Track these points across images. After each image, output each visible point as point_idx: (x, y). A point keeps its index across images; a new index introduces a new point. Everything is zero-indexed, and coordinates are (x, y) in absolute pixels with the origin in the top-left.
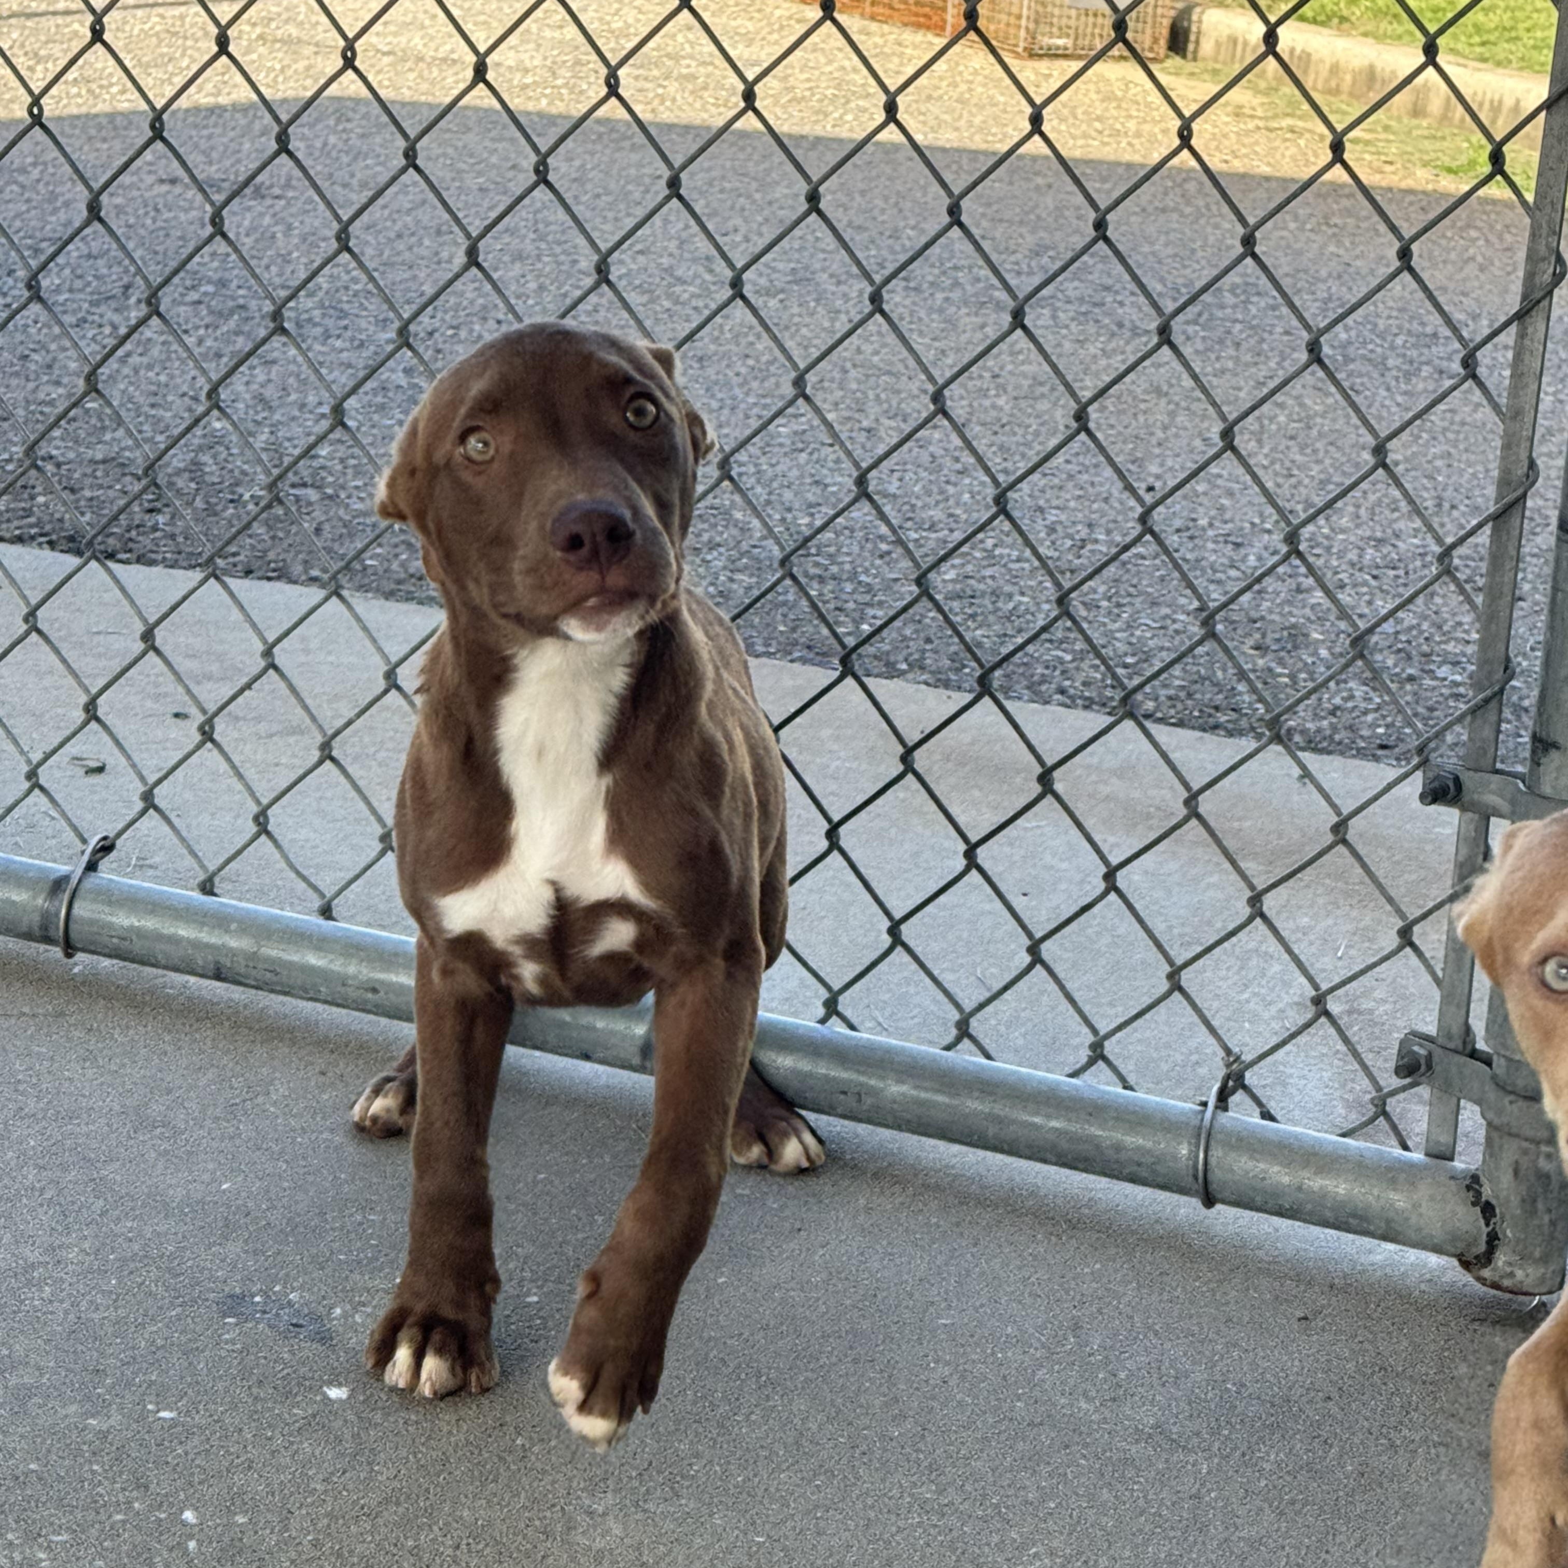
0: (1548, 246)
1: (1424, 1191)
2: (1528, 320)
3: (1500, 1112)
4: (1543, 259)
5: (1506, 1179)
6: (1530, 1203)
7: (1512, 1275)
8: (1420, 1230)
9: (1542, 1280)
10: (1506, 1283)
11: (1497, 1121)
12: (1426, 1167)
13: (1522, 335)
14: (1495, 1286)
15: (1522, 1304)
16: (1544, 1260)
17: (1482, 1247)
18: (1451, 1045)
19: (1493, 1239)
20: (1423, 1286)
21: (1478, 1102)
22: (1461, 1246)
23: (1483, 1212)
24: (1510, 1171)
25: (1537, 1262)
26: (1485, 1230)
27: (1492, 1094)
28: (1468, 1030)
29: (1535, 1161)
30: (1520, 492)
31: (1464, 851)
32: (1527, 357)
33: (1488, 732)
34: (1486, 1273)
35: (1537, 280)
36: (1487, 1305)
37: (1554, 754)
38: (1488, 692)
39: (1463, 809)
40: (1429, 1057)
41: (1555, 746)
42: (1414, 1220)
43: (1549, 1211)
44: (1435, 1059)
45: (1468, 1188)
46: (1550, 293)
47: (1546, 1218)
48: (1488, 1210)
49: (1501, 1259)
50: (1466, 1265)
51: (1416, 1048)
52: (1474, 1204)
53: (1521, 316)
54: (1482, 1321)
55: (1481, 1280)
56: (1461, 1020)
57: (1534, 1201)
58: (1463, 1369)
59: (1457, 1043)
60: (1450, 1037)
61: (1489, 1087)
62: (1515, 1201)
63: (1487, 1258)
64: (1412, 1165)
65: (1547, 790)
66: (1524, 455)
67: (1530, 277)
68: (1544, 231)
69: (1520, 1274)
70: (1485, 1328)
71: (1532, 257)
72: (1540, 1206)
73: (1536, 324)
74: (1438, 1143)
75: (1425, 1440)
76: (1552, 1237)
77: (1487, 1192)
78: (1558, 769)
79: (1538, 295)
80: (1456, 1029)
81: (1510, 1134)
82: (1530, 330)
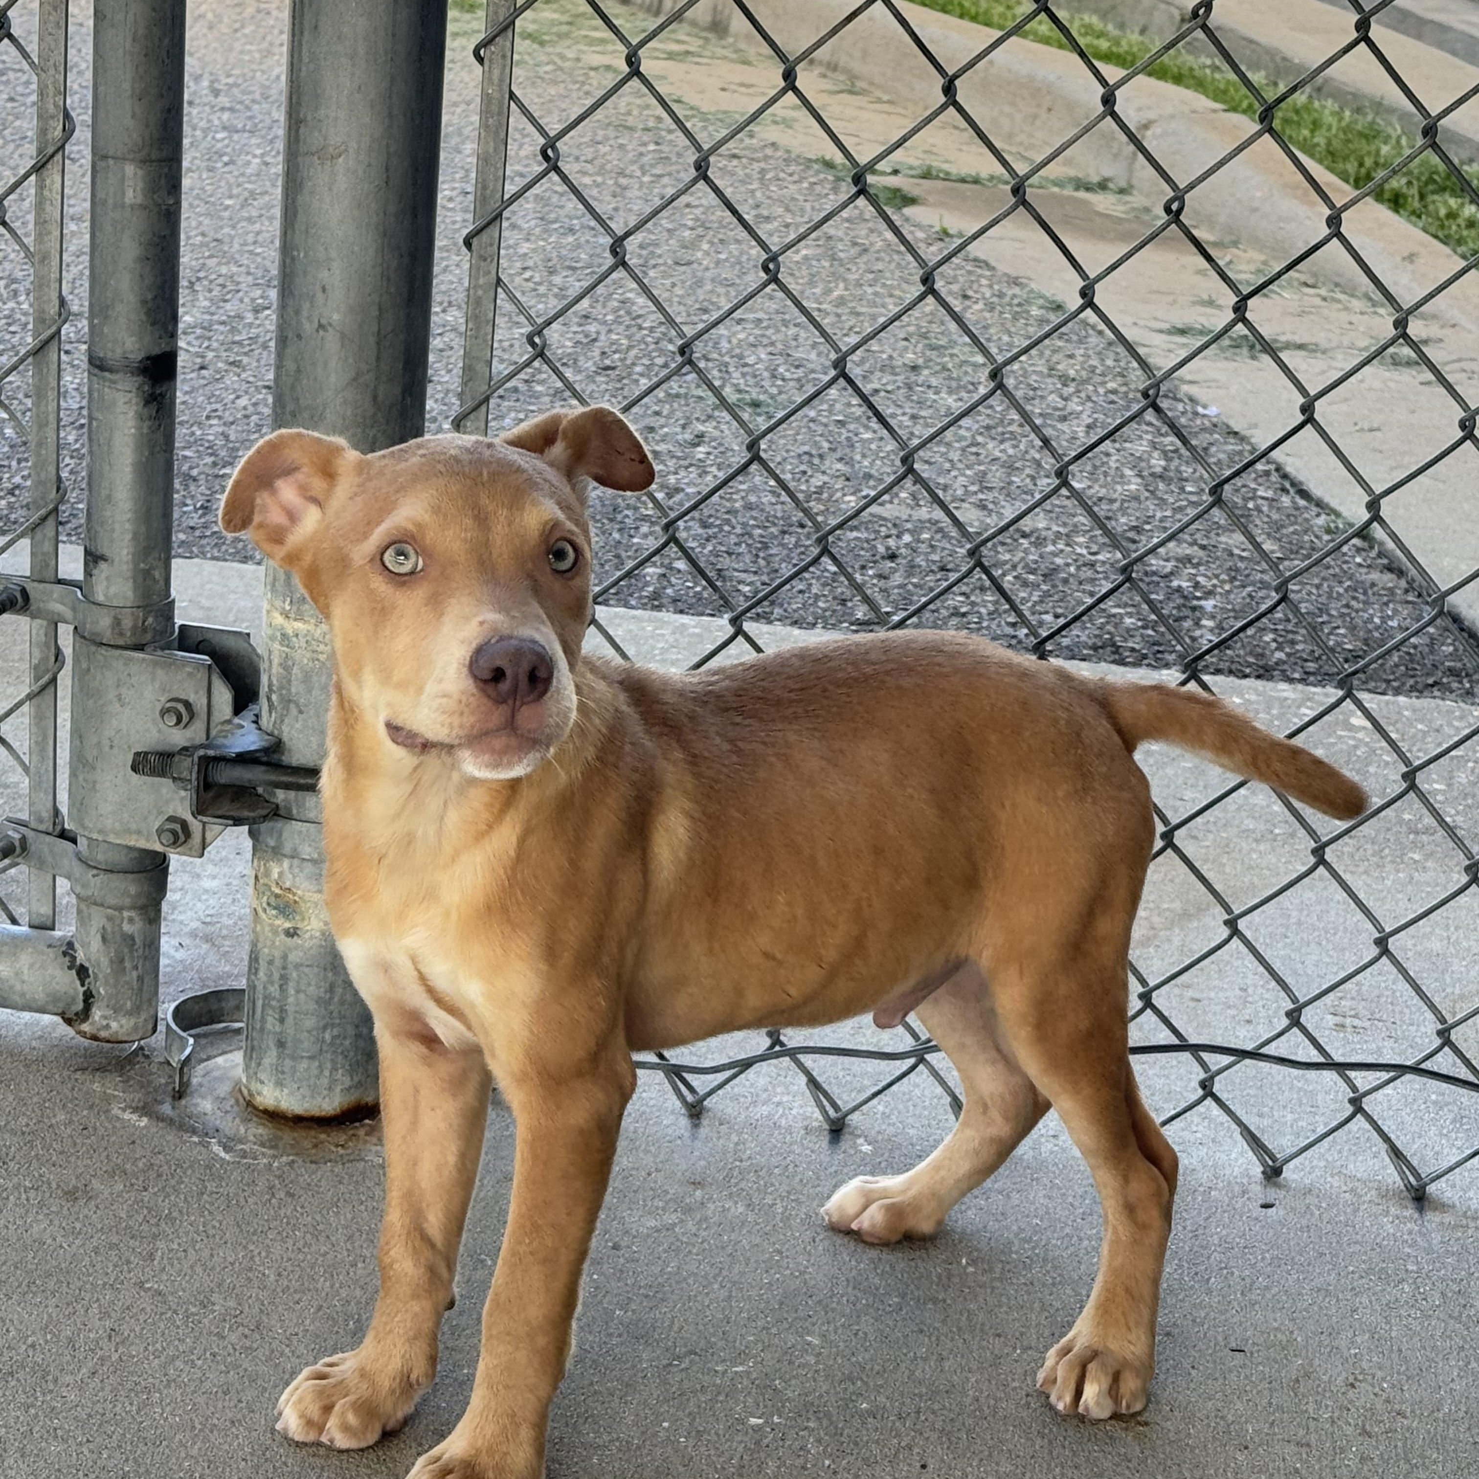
0: (55, 105)
1: (25, 959)
2: (45, 172)
3: (84, 886)
4: (52, 117)
5: (96, 943)
6: (118, 963)
7: (108, 1027)
8: (23, 995)
9: (135, 1028)
10: (103, 1034)
11: (83, 893)
12: (27, 939)
13: (41, 186)
14: (95, 1038)
15: (121, 1050)
16: (136, 1010)
17: (80, 1006)
18: (42, 827)
19: (88, 997)
20: (34, 1043)
21: (68, 878)
22: (61, 1006)
23: (78, 974)
24: (99, 936)
25: (129, 1013)
26: (82, 990)
27: (78, 869)
28: (56, 812)
29: (120, 926)
30: (54, 329)
31: (37, 654)
32: (48, 208)
33: (47, 547)
34: (86, 1027)
35: (49, 136)
36: (88, 1054)
37: (103, 565)
38: (43, 512)
39: (33, 617)
40: (23, 840)
41: (103, 558)
42: (18, 987)
43: (136, 968)
44: (30, 841)
45: (65, 954)
46: (62, 147)
47: (135, 974)
48: (82, 972)
49: (97, 1014)
50: (69, 1021)
51: (10, 833)
52: (70, 968)
53: (39, 168)
54: (84, 1070)
55: (83, 1034)
56: (50, 805)
57: (122, 961)
58: (61, 1117)
59: (47, 826)
60: (41, 821)
61: (75, 863)
62: (105, 962)
63: (85, 1014)
64: (14, 937)
65: (100, 598)
66: (54, 296)
67: (43, 132)
68: (51, 90)
69: (114, 1025)
70: (87, 1076)
71: (42, 116)
72: (128, 965)
73: (53, 176)
74: (39, 915)
75: (17, 1187)
76: (140, 990)
77: (81, 956)
78: (107, 579)
79: (51, 150)
80: (46, 814)
81: (96, 904)
82: (48, 182)
